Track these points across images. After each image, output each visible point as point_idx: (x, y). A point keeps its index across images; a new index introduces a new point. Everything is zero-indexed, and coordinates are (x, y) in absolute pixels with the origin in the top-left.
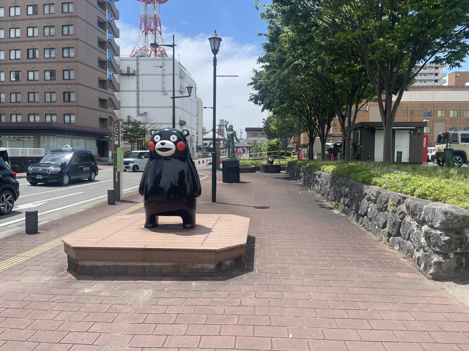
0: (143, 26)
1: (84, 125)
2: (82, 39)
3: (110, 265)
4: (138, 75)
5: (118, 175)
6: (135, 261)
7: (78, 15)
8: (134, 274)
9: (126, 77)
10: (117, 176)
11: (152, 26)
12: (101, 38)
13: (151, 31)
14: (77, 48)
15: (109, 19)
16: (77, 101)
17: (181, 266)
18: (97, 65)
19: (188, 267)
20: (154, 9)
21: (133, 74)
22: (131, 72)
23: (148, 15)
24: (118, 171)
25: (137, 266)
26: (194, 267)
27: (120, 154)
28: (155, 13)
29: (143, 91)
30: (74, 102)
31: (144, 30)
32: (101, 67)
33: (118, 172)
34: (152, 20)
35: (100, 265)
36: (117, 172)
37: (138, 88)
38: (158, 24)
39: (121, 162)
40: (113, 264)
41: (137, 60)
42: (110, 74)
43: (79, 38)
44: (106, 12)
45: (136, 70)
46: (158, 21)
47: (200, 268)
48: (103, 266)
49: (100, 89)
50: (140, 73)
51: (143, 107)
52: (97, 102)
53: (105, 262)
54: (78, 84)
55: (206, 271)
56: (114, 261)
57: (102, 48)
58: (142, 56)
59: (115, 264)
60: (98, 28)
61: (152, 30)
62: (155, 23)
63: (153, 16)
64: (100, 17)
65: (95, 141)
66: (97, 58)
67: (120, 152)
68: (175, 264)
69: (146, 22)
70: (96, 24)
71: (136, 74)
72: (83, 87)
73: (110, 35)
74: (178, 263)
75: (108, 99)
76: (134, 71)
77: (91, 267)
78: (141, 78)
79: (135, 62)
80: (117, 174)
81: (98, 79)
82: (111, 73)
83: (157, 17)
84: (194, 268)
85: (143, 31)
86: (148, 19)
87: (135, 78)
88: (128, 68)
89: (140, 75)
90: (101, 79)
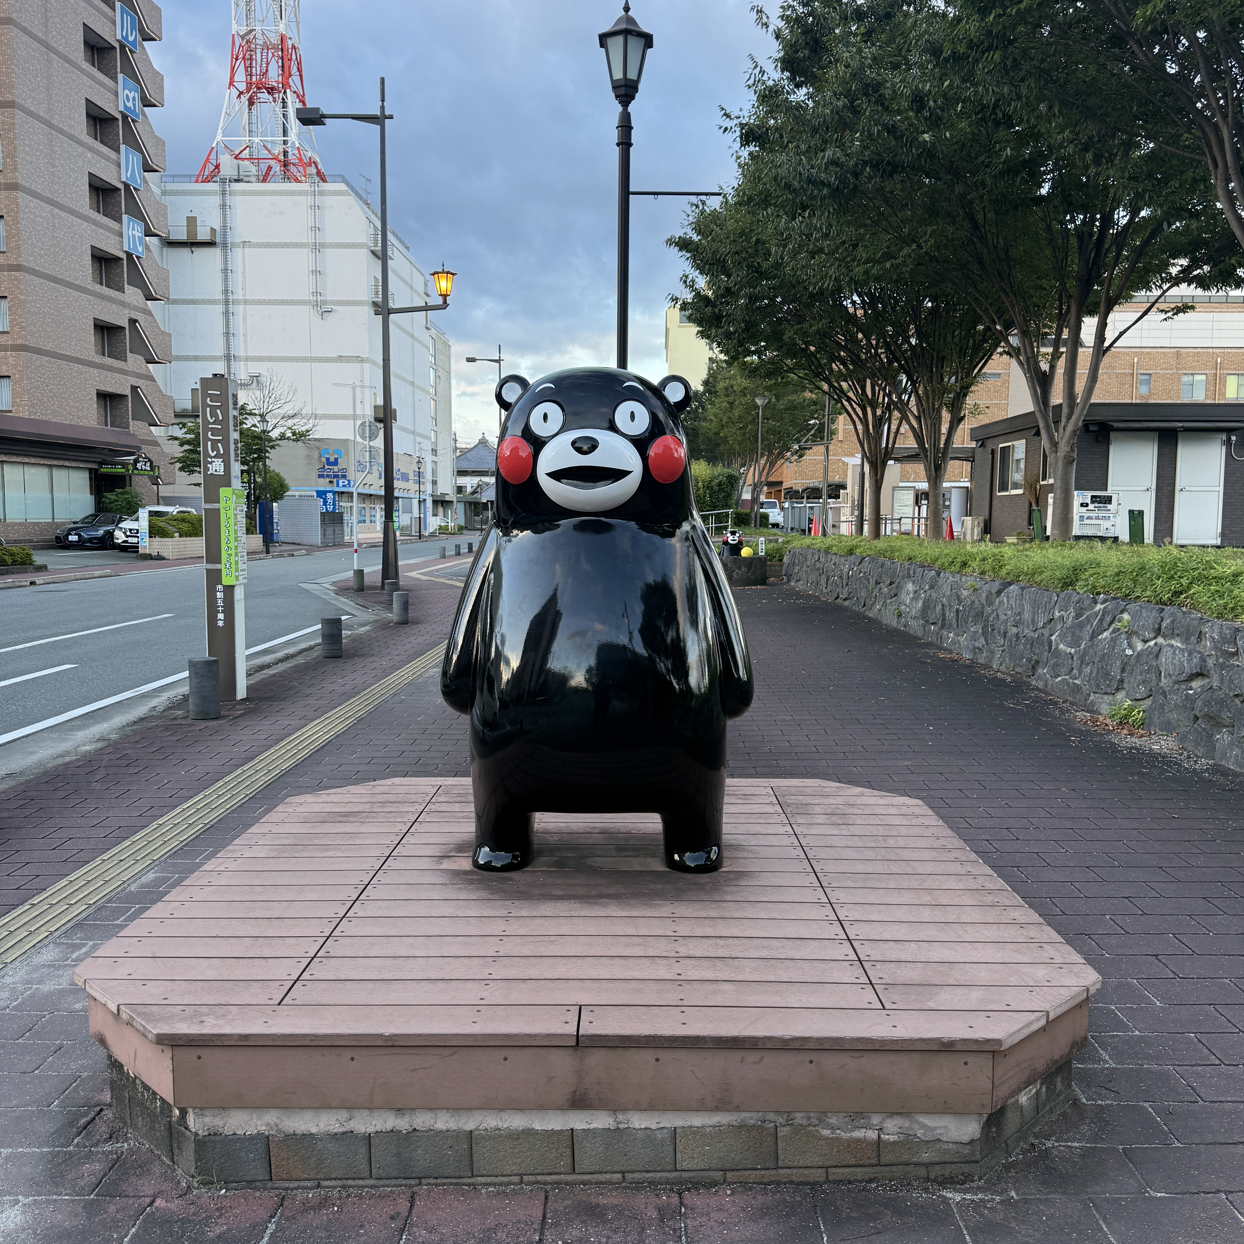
0: (241, 76)
1: (44, 418)
2: (28, 105)
3: (371, 1129)
4: (225, 245)
5: (224, 600)
6: (520, 1107)
7: (14, 16)
8: (516, 1179)
9: (185, 252)
10: (220, 603)
11: (270, 74)
12: (99, 103)
13: (269, 93)
14: (11, 135)
15: (126, 38)
16: (17, 329)
17: (783, 1132)
18: (87, 200)
19: (826, 1132)
20: (278, 13)
21: (211, 244)
22: (203, 235)
23: (259, 36)
24: (227, 580)
25: (529, 1133)
26: (859, 1134)
27: (231, 513)
28: (282, 28)
29: (246, 302)
30: (7, 333)
31: (242, 87)
32: (98, 208)
33: (225, 587)
34: (270, 55)
35: (314, 1130)
36: (219, 587)
37: (226, 291)
38: (294, 70)
39: (236, 547)
40: (389, 1125)
41: (224, 193)
42: (134, 236)
43: (19, 101)
44: (114, 10)
45: (217, 227)
46: (294, 57)
47: (892, 1138)
48: (334, 1136)
49: (98, 288)
50: (237, 236)
51: (247, 359)
52: (90, 336)
53: (343, 1115)
54: (18, 268)
55: (926, 1157)
56: (399, 1111)
57: (102, 142)
58: (237, 181)
59: (402, 1124)
60: (86, 66)
61: (273, 89)
62: (283, 67)
63: (275, 39)
64: (92, 27)
65: (86, 475)
66: (86, 178)
67: (233, 506)
68: (751, 1118)
69: (251, 59)
70: (78, 52)
71: (218, 240)
72: (37, 280)
73: (131, 96)
74: (771, 1116)
75: (127, 326)
76: (213, 231)
77: (266, 1139)
78: (237, 255)
79: (216, 200)
80: (219, 595)
81: (89, 252)
82: (135, 233)
83: (290, 43)
84: (858, 1140)
85: (241, 93)
86: (258, 51)
87: (215, 254)
88: (192, 222)
89: (233, 245)
90: (101, 254)
